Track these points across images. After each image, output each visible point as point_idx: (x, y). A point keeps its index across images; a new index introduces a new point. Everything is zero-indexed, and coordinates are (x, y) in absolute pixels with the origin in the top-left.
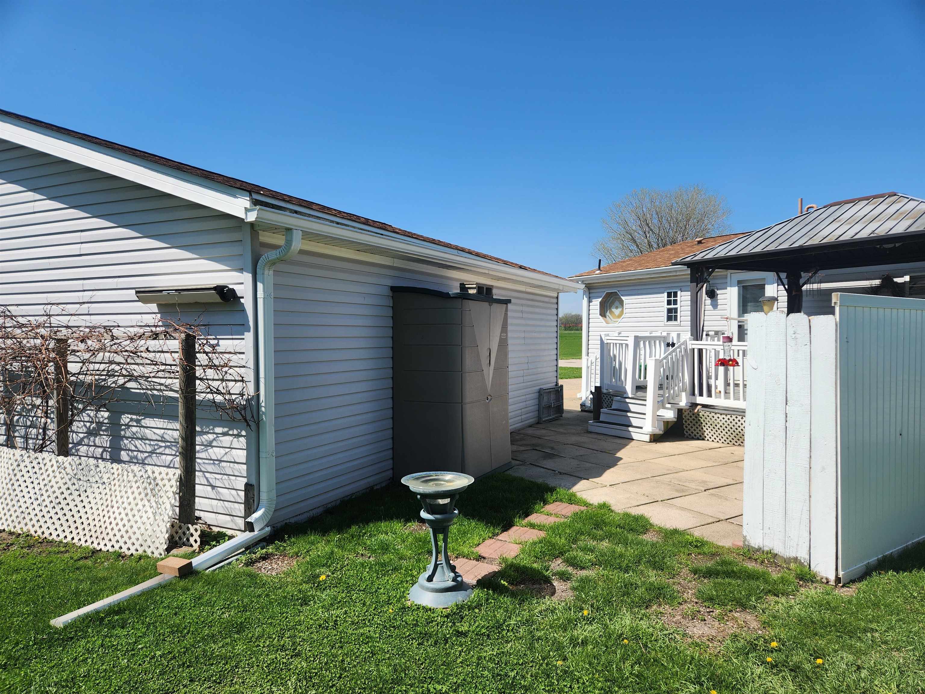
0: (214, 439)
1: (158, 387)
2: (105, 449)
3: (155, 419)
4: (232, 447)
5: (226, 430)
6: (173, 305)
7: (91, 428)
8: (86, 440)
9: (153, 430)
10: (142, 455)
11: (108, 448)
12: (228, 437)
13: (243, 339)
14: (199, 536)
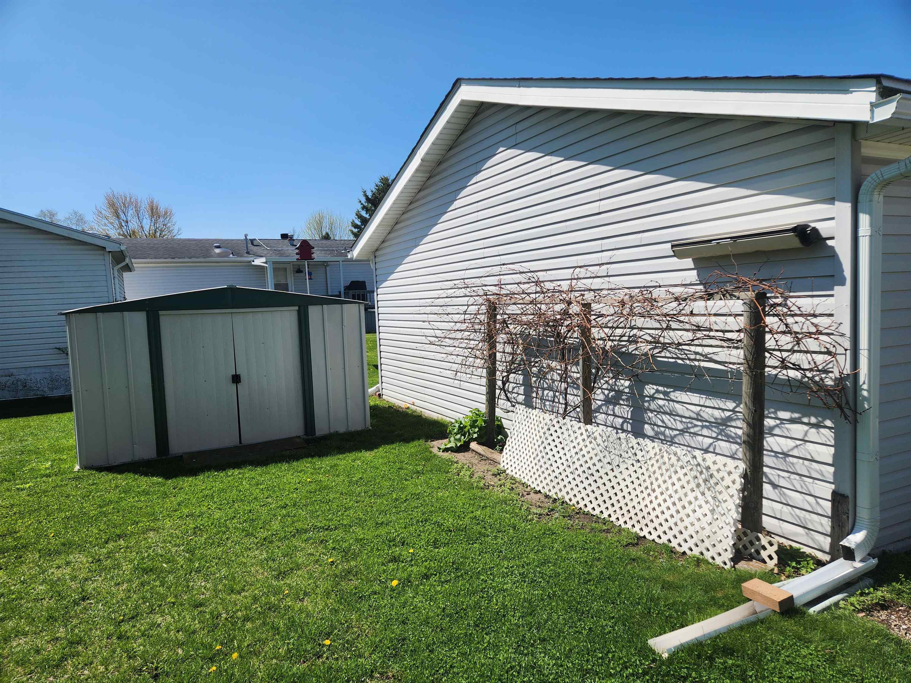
0: (777, 426)
1: (692, 357)
2: (625, 420)
3: (688, 393)
4: (806, 439)
5: (796, 415)
6: (727, 256)
7: (610, 396)
8: (604, 408)
9: (684, 405)
10: (671, 432)
11: (629, 419)
12: (800, 425)
13: (832, 296)
14: (776, 552)
